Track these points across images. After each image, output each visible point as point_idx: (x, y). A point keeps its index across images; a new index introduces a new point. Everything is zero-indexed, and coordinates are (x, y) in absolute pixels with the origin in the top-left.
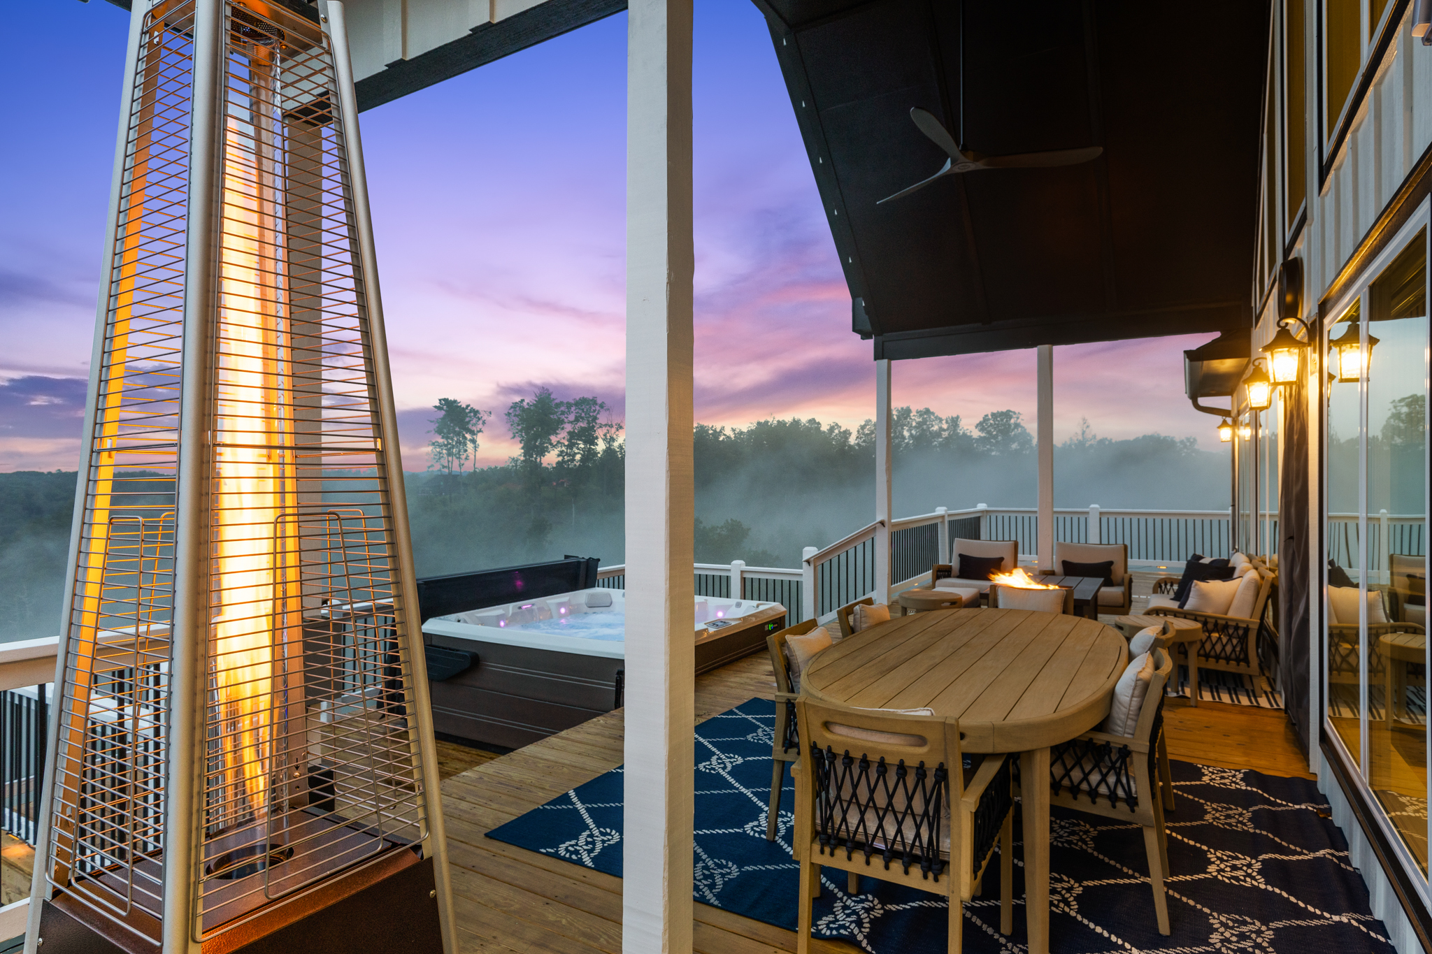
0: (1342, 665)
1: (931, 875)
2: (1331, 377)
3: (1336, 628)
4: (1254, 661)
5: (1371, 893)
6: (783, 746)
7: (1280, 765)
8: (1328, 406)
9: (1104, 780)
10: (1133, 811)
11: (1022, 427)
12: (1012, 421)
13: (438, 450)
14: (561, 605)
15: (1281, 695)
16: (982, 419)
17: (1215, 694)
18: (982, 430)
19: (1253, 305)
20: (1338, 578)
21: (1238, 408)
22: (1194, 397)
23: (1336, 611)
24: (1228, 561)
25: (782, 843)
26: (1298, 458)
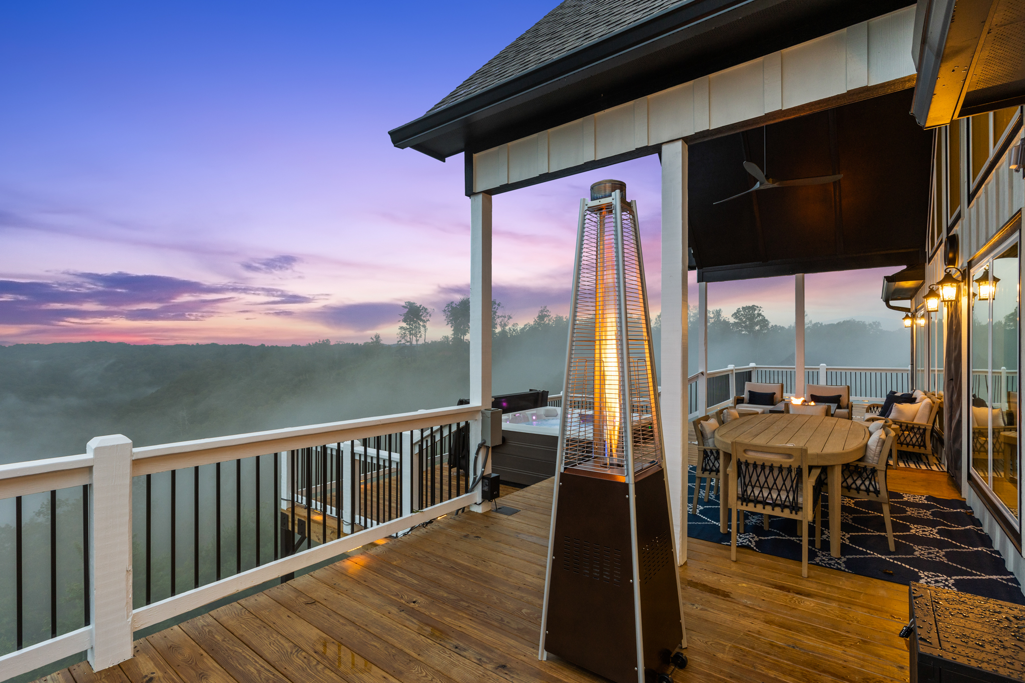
0: (979, 449)
1: (794, 512)
2: (974, 295)
3: (977, 429)
4: (929, 445)
5: (993, 542)
6: (702, 471)
7: (945, 493)
8: (973, 310)
9: (863, 483)
10: (878, 496)
11: (762, 316)
12: (756, 312)
13: (403, 331)
14: (533, 415)
15: (945, 465)
16: (736, 311)
17: (906, 464)
18: (736, 318)
19: (927, 250)
20: (980, 403)
21: (915, 308)
22: (887, 302)
23: (977, 420)
24: (912, 394)
25: (700, 515)
26: (956, 338)
